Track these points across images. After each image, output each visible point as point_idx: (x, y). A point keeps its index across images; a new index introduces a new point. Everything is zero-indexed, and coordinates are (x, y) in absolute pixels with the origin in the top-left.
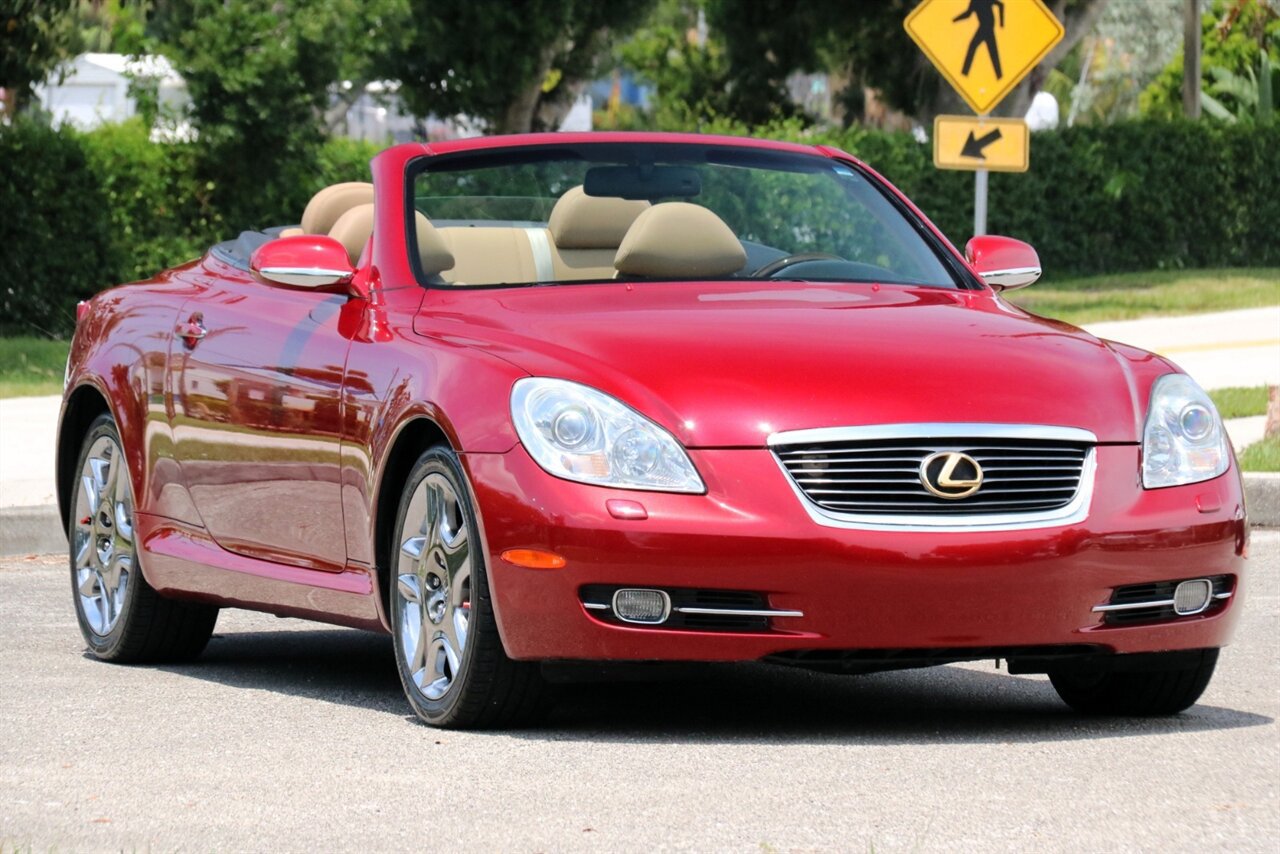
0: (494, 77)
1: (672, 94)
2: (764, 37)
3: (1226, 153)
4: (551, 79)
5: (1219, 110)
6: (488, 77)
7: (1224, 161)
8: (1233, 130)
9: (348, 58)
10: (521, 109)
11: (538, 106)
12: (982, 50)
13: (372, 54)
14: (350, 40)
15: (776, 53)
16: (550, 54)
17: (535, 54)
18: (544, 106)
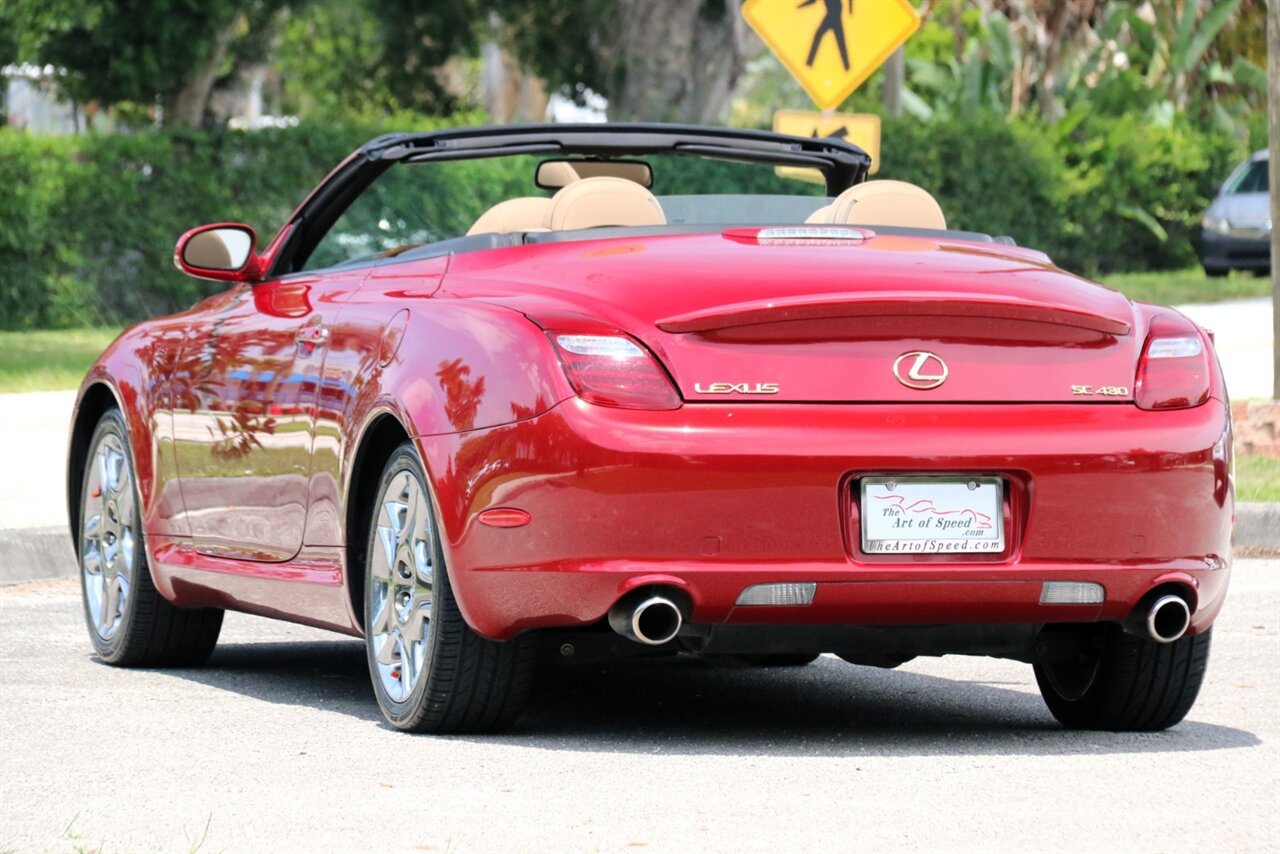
0: (166, 61)
1: (320, 83)
2: (420, 22)
3: (933, 154)
4: (223, 66)
5: (917, 105)
6: (159, 61)
7: (930, 162)
8: (940, 129)
9: (27, 36)
10: (193, 96)
11: (210, 96)
12: (829, 38)
13: (52, 33)
14: (29, 18)
15: (434, 37)
16: (225, 37)
17: (210, 36)
18: (217, 95)
